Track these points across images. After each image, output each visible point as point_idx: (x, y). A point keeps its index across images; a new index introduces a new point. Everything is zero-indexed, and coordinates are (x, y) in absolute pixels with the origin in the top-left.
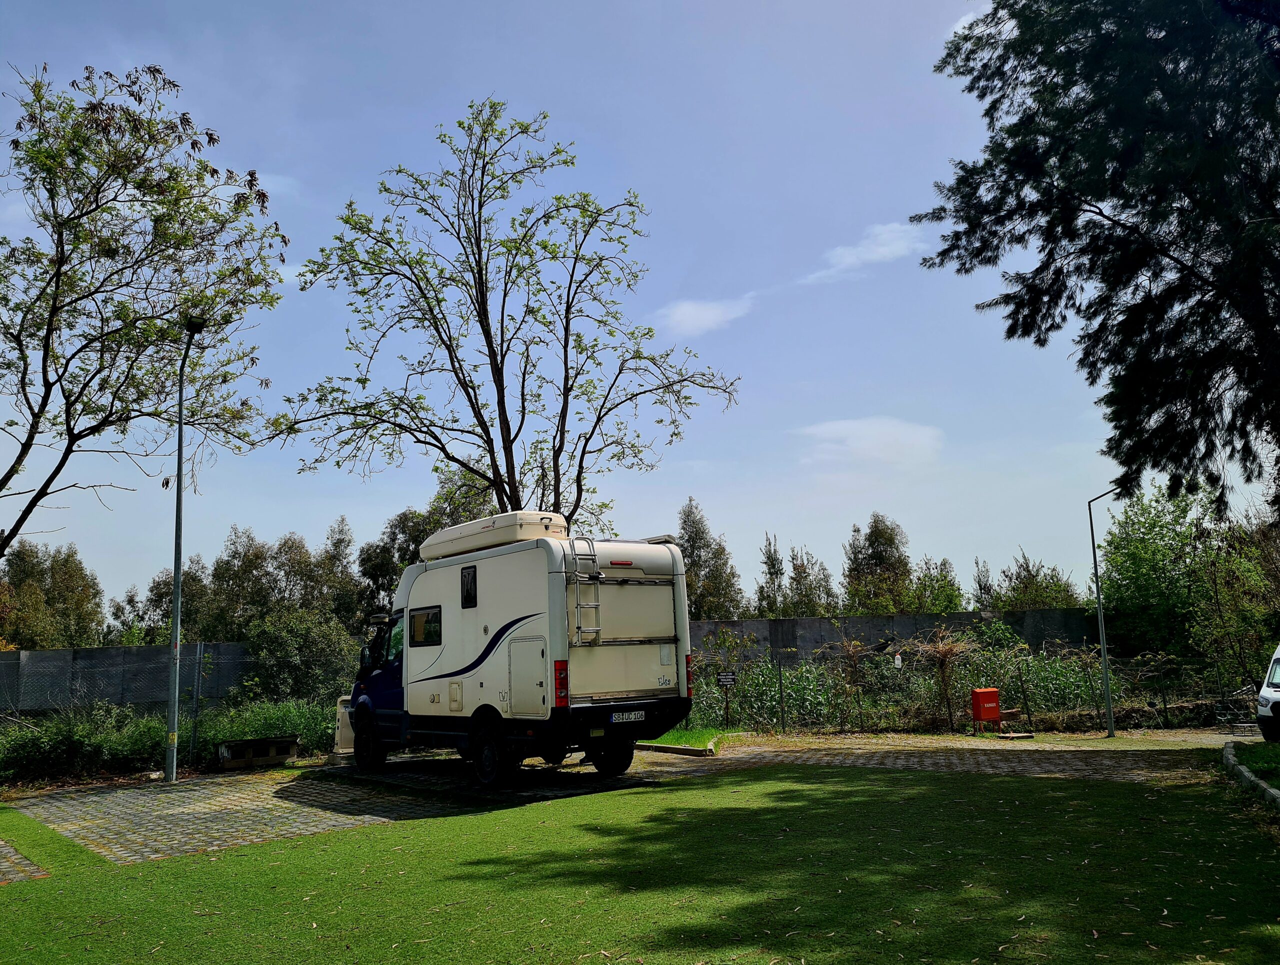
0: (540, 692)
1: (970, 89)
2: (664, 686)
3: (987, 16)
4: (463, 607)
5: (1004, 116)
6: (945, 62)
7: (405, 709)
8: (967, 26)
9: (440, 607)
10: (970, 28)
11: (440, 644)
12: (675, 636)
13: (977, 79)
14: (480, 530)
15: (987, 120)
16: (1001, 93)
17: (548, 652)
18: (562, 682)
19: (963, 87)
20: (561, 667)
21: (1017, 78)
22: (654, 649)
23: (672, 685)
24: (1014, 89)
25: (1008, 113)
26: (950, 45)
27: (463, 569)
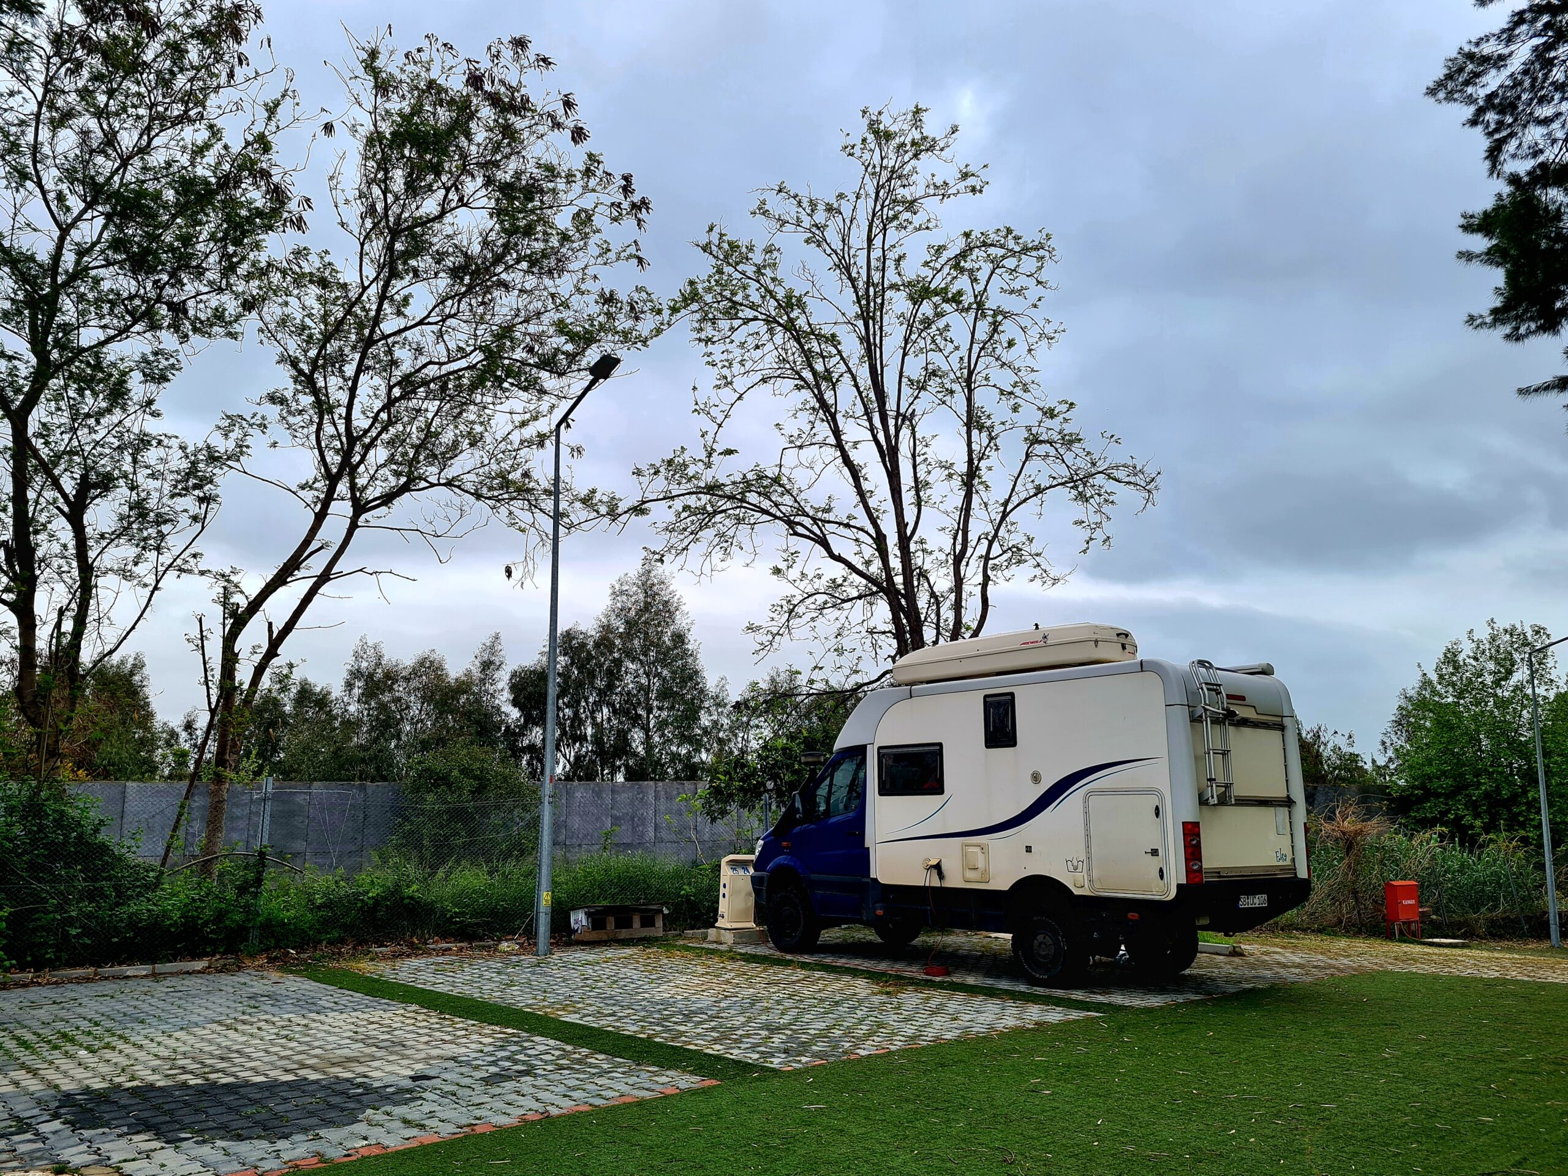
0: (1155, 863)
1: (1474, 122)
2: (1281, 863)
3: (1503, 31)
4: (988, 746)
5: (1509, 160)
6: (1440, 84)
7: (873, 875)
8: (1474, 40)
9: (940, 745)
10: (1477, 44)
11: (941, 792)
12: (1288, 796)
13: (1481, 111)
14: (1018, 646)
15: (1487, 164)
16: (1509, 130)
17: (1168, 810)
18: (1193, 851)
19: (1464, 119)
20: (1191, 832)
21: (1531, 114)
22: (1269, 812)
23: (1288, 862)
24: (1525, 126)
25: (1514, 156)
26: (1450, 63)
27: (986, 697)
